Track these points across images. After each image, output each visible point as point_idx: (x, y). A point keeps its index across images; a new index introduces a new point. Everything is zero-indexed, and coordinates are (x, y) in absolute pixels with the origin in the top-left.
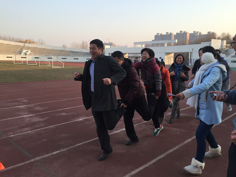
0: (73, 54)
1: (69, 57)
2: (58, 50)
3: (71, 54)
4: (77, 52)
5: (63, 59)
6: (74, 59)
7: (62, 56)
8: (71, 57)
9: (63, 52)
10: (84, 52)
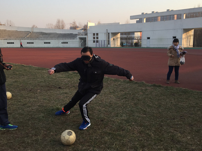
0: (44, 36)
1: (37, 41)
2: (22, 32)
3: (41, 36)
4: (49, 34)
5: (29, 43)
6: (45, 43)
7: (28, 39)
8: (40, 41)
9: (30, 34)
10: (58, 34)
